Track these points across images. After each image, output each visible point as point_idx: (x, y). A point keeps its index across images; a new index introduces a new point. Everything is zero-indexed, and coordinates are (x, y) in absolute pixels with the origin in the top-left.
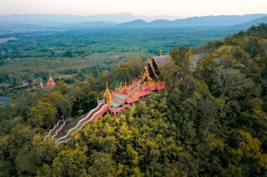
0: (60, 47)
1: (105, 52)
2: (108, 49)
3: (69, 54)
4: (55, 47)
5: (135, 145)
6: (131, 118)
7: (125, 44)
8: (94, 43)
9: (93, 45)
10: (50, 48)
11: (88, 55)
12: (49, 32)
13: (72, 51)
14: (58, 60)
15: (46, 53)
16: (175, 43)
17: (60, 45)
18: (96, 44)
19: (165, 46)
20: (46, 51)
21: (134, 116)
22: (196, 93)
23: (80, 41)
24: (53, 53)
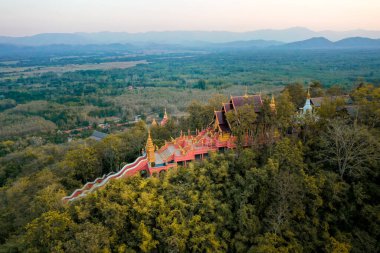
0: (195, 76)
1: (251, 85)
2: (258, 80)
3: (201, 86)
4: (189, 75)
5: (153, 224)
7: (287, 74)
8: (242, 71)
9: (239, 74)
10: (182, 76)
11: (225, 88)
15: (175, 83)
17: (196, 72)
18: (244, 73)
20: (175, 79)
21: (172, 181)
23: (223, 68)
24: (184, 82)
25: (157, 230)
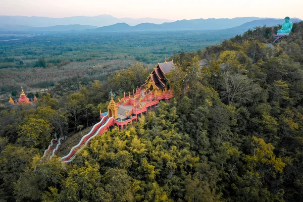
0: (30, 56)
1: (85, 61)
2: (88, 57)
3: (41, 64)
4: (23, 56)
5: (150, 159)
6: (142, 131)
7: (108, 51)
8: (71, 50)
9: (70, 53)
10: (17, 57)
11: (65, 64)
12: (12, 37)
13: (46, 60)
14: (29, 71)
15: (12, 64)
16: (165, 49)
17: (29, 53)
18: (73, 52)
19: (154, 53)
20: (11, 60)
21: (145, 127)
22: (207, 100)
23: (54, 49)
24: (21, 63)
25: (154, 162)
